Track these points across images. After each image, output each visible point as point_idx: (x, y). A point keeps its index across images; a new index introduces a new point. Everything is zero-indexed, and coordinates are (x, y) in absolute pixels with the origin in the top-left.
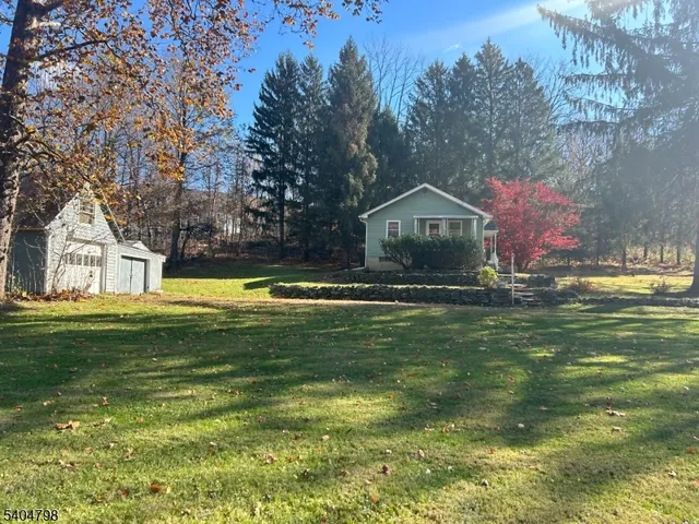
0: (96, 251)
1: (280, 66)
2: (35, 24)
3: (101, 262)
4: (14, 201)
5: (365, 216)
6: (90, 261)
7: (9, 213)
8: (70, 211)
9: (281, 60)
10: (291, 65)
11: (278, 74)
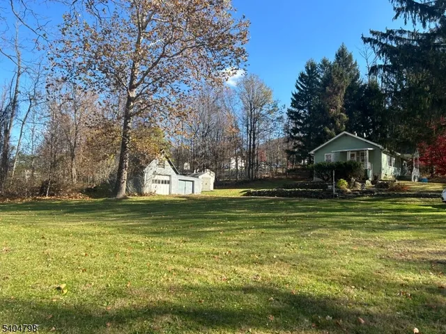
0: (167, 178)
1: (307, 68)
2: (132, 104)
3: (169, 182)
4: (127, 163)
5: (312, 152)
6: (166, 182)
7: (126, 167)
8: (154, 164)
9: (308, 64)
10: (313, 66)
11: (306, 73)
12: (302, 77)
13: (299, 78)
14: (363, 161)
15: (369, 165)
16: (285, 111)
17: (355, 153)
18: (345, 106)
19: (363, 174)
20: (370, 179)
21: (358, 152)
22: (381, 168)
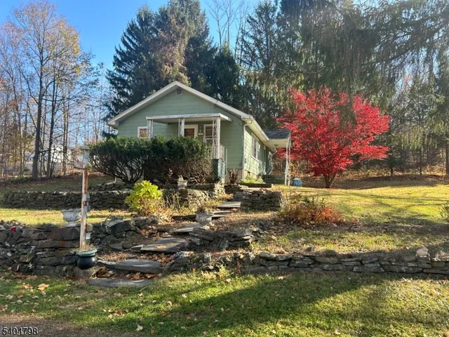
9: (140, 13)
10: (148, 16)
11: (138, 24)
12: (132, 30)
13: (128, 30)
14: (210, 142)
15: (219, 151)
16: (104, 71)
17: (195, 127)
18: (186, 64)
19: (208, 169)
20: (223, 181)
21: (200, 124)
22: (242, 157)
